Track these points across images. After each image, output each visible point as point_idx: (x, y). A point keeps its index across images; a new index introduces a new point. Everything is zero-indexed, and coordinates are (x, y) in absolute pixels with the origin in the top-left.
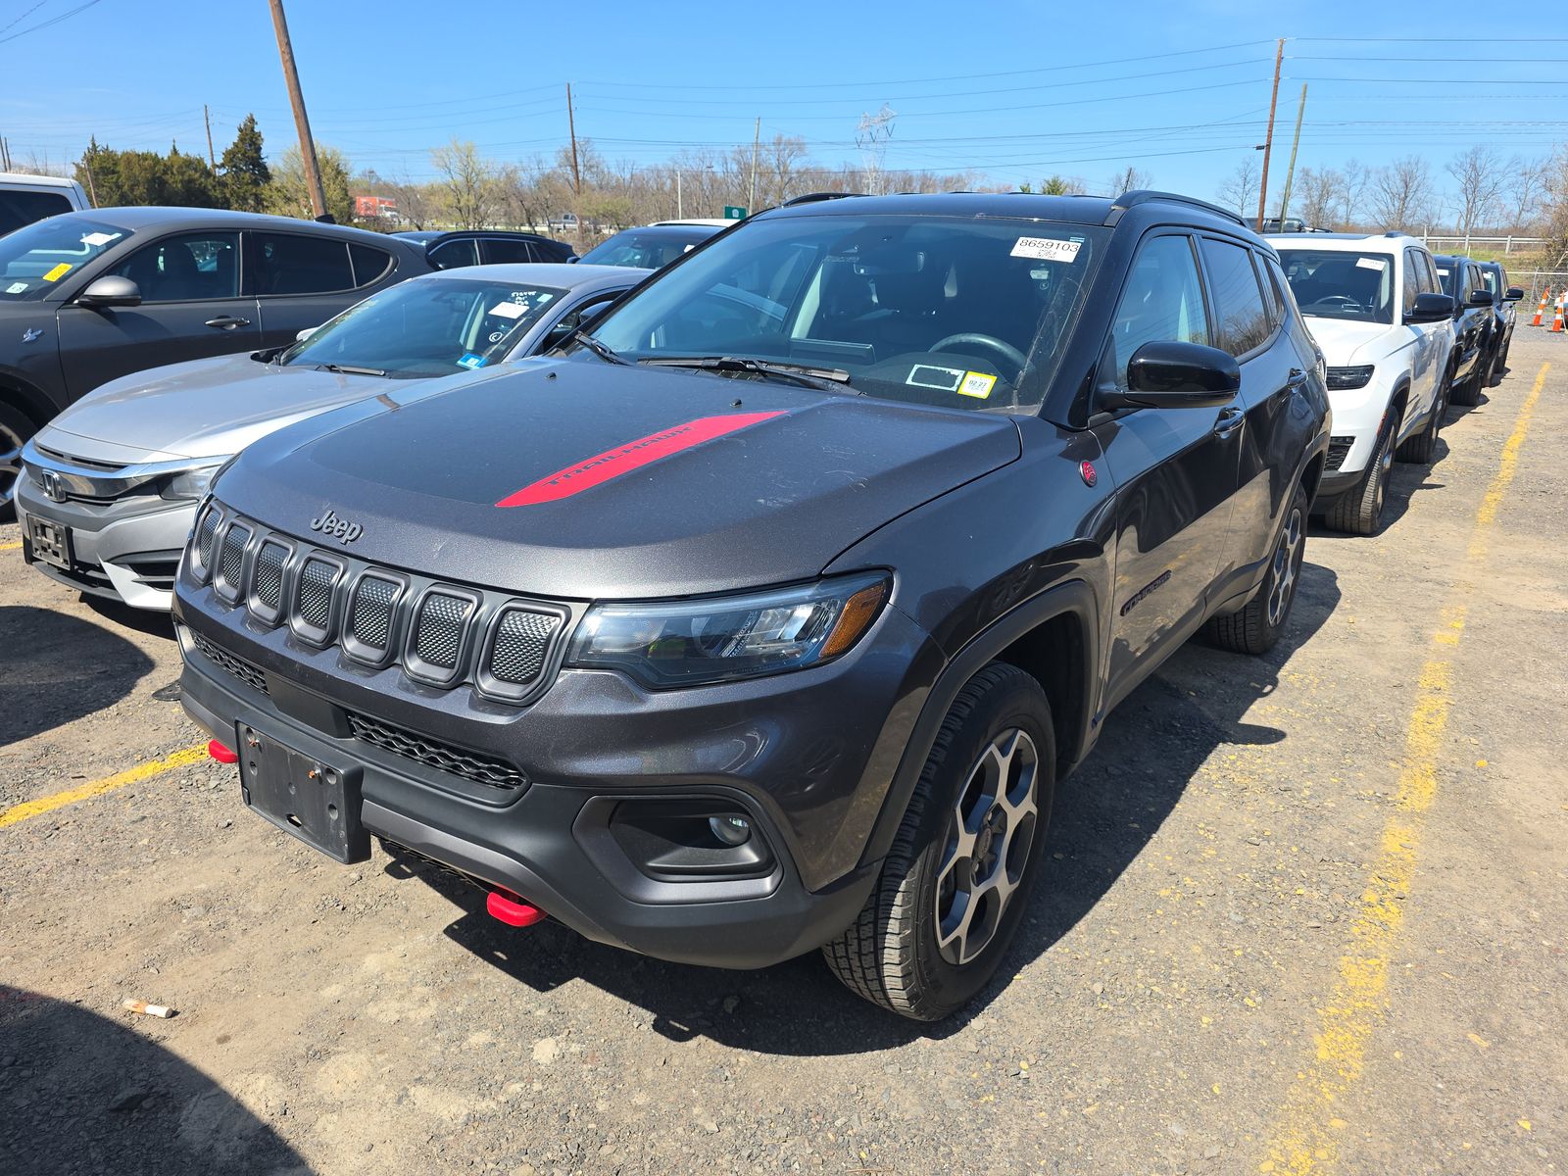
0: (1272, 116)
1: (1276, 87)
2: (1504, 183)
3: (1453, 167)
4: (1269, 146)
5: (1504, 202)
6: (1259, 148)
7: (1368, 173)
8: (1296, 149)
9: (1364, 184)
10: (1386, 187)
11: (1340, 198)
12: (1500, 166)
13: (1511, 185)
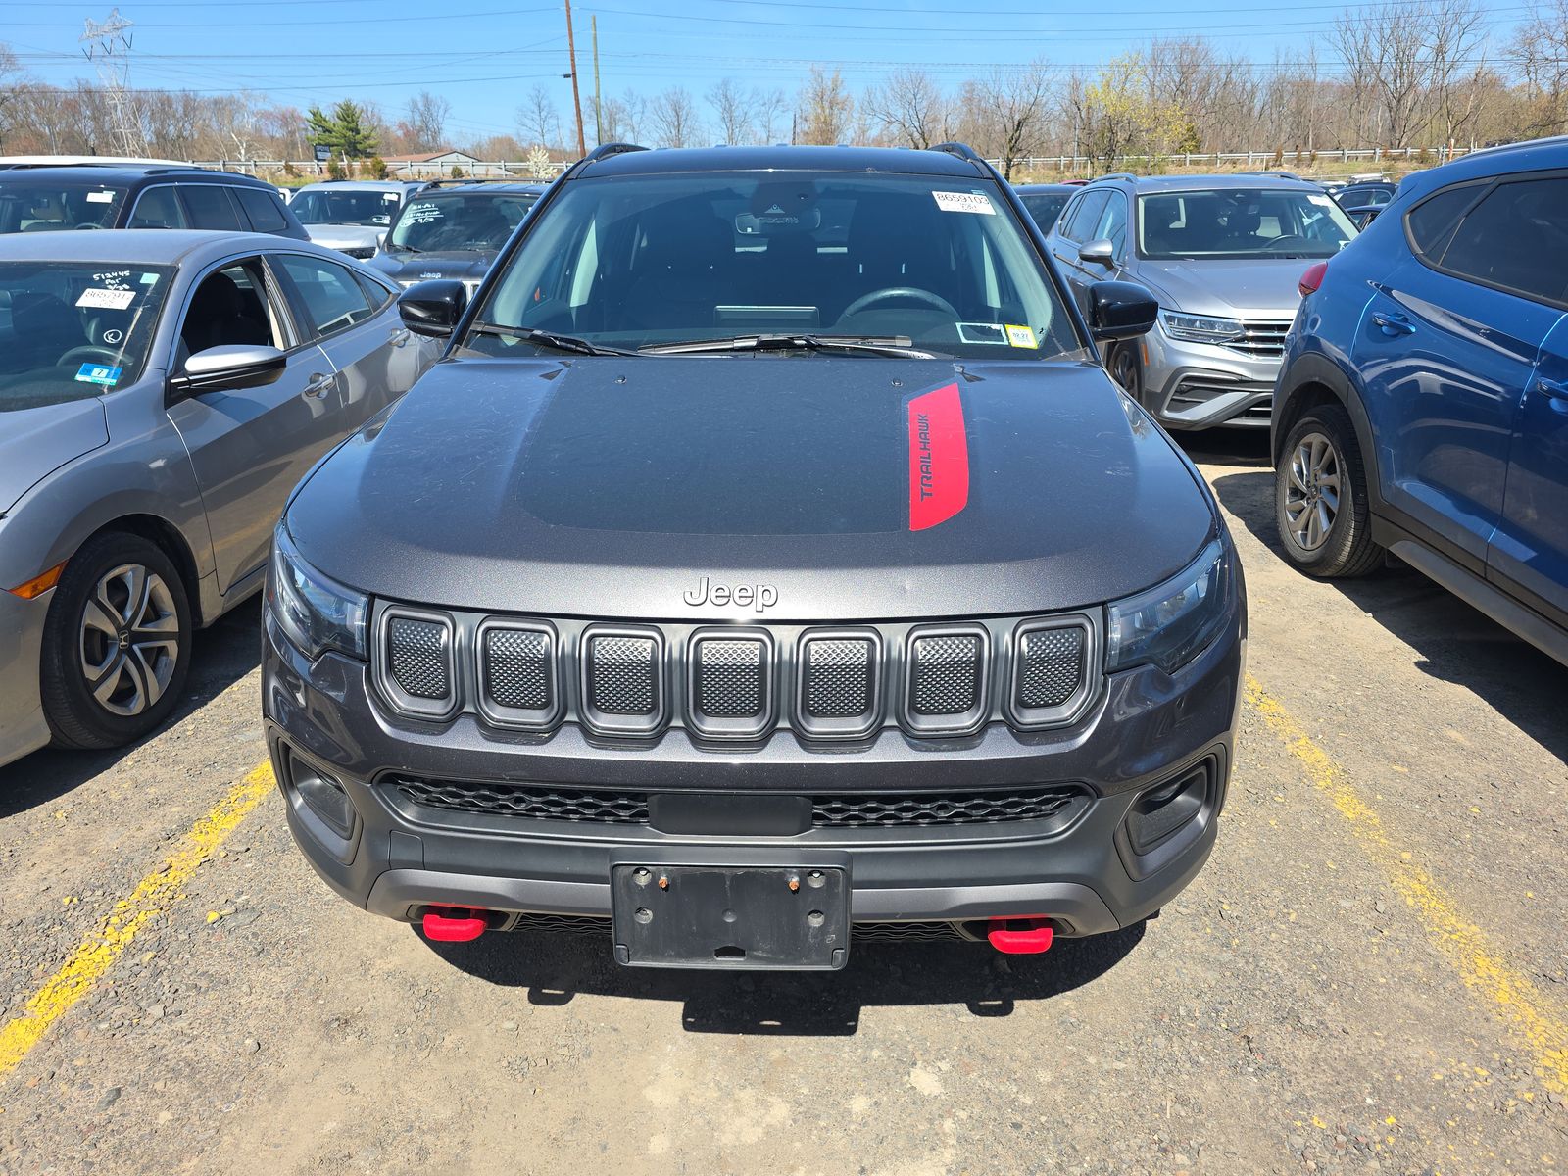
0: (572, 45)
1: (569, 16)
2: (751, 113)
3: (711, 98)
4: (574, 74)
5: (753, 129)
6: (567, 76)
7: (644, 102)
8: (597, 78)
9: (643, 112)
10: (661, 114)
11: (626, 125)
12: (745, 98)
13: (757, 114)
